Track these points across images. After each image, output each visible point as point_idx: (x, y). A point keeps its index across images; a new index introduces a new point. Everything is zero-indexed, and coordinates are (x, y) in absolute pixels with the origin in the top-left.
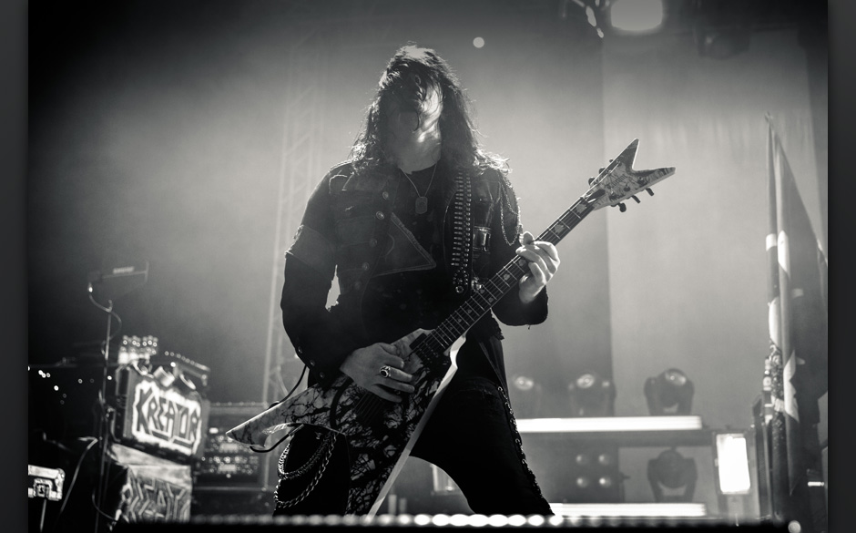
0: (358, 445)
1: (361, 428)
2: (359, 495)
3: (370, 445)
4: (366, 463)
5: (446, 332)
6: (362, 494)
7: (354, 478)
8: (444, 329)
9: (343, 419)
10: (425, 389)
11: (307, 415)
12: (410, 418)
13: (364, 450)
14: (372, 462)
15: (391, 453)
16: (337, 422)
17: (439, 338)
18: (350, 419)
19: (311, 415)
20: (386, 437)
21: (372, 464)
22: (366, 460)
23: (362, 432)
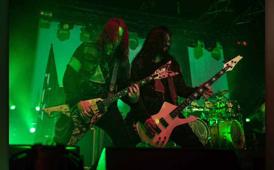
0: (76, 125)
1: (78, 120)
2: (74, 138)
3: (79, 126)
4: (77, 130)
5: (107, 102)
6: (75, 138)
7: (73, 133)
8: (106, 101)
9: (74, 117)
10: (97, 115)
11: (64, 112)
12: (91, 122)
13: (78, 127)
14: (79, 131)
15: (85, 130)
16: (72, 117)
17: (104, 103)
18: (75, 117)
19: (66, 112)
20: (84, 125)
21: (79, 132)
22: (78, 129)
23: (78, 122)
